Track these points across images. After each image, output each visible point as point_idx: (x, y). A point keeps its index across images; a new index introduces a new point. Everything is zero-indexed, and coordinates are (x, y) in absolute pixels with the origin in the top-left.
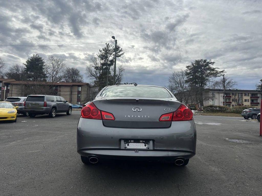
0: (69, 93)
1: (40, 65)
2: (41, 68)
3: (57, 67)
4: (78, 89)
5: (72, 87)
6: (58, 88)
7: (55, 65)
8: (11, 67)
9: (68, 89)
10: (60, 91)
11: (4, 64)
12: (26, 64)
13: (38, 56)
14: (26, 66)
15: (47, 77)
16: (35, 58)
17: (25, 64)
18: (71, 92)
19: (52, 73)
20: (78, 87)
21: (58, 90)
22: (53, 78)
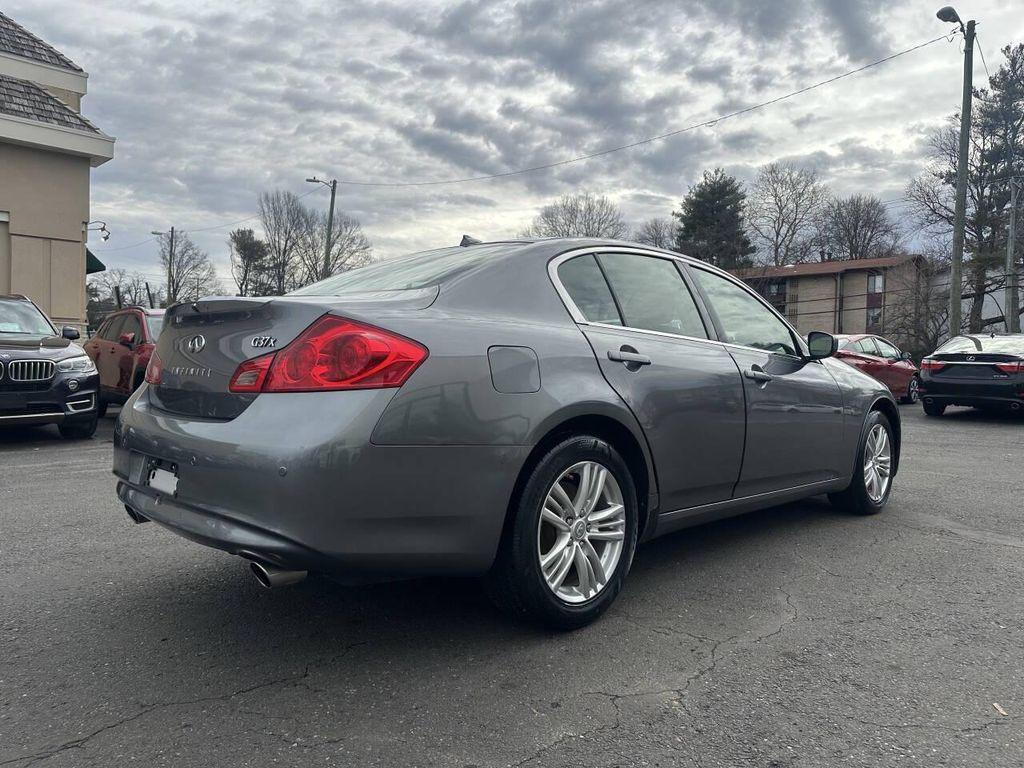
0: (830, 305)
1: (728, 207)
2: (734, 220)
3: (791, 206)
4: (871, 286)
5: (842, 278)
6: (789, 290)
7: (784, 199)
8: (639, 230)
9: (827, 289)
10: (795, 300)
11: (622, 225)
12: (682, 212)
13: (720, 175)
14: (684, 219)
15: (753, 250)
16: (710, 186)
17: (678, 215)
18: (841, 300)
19: (773, 235)
20: (871, 278)
21: (788, 297)
22: (776, 250)
